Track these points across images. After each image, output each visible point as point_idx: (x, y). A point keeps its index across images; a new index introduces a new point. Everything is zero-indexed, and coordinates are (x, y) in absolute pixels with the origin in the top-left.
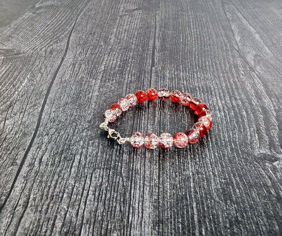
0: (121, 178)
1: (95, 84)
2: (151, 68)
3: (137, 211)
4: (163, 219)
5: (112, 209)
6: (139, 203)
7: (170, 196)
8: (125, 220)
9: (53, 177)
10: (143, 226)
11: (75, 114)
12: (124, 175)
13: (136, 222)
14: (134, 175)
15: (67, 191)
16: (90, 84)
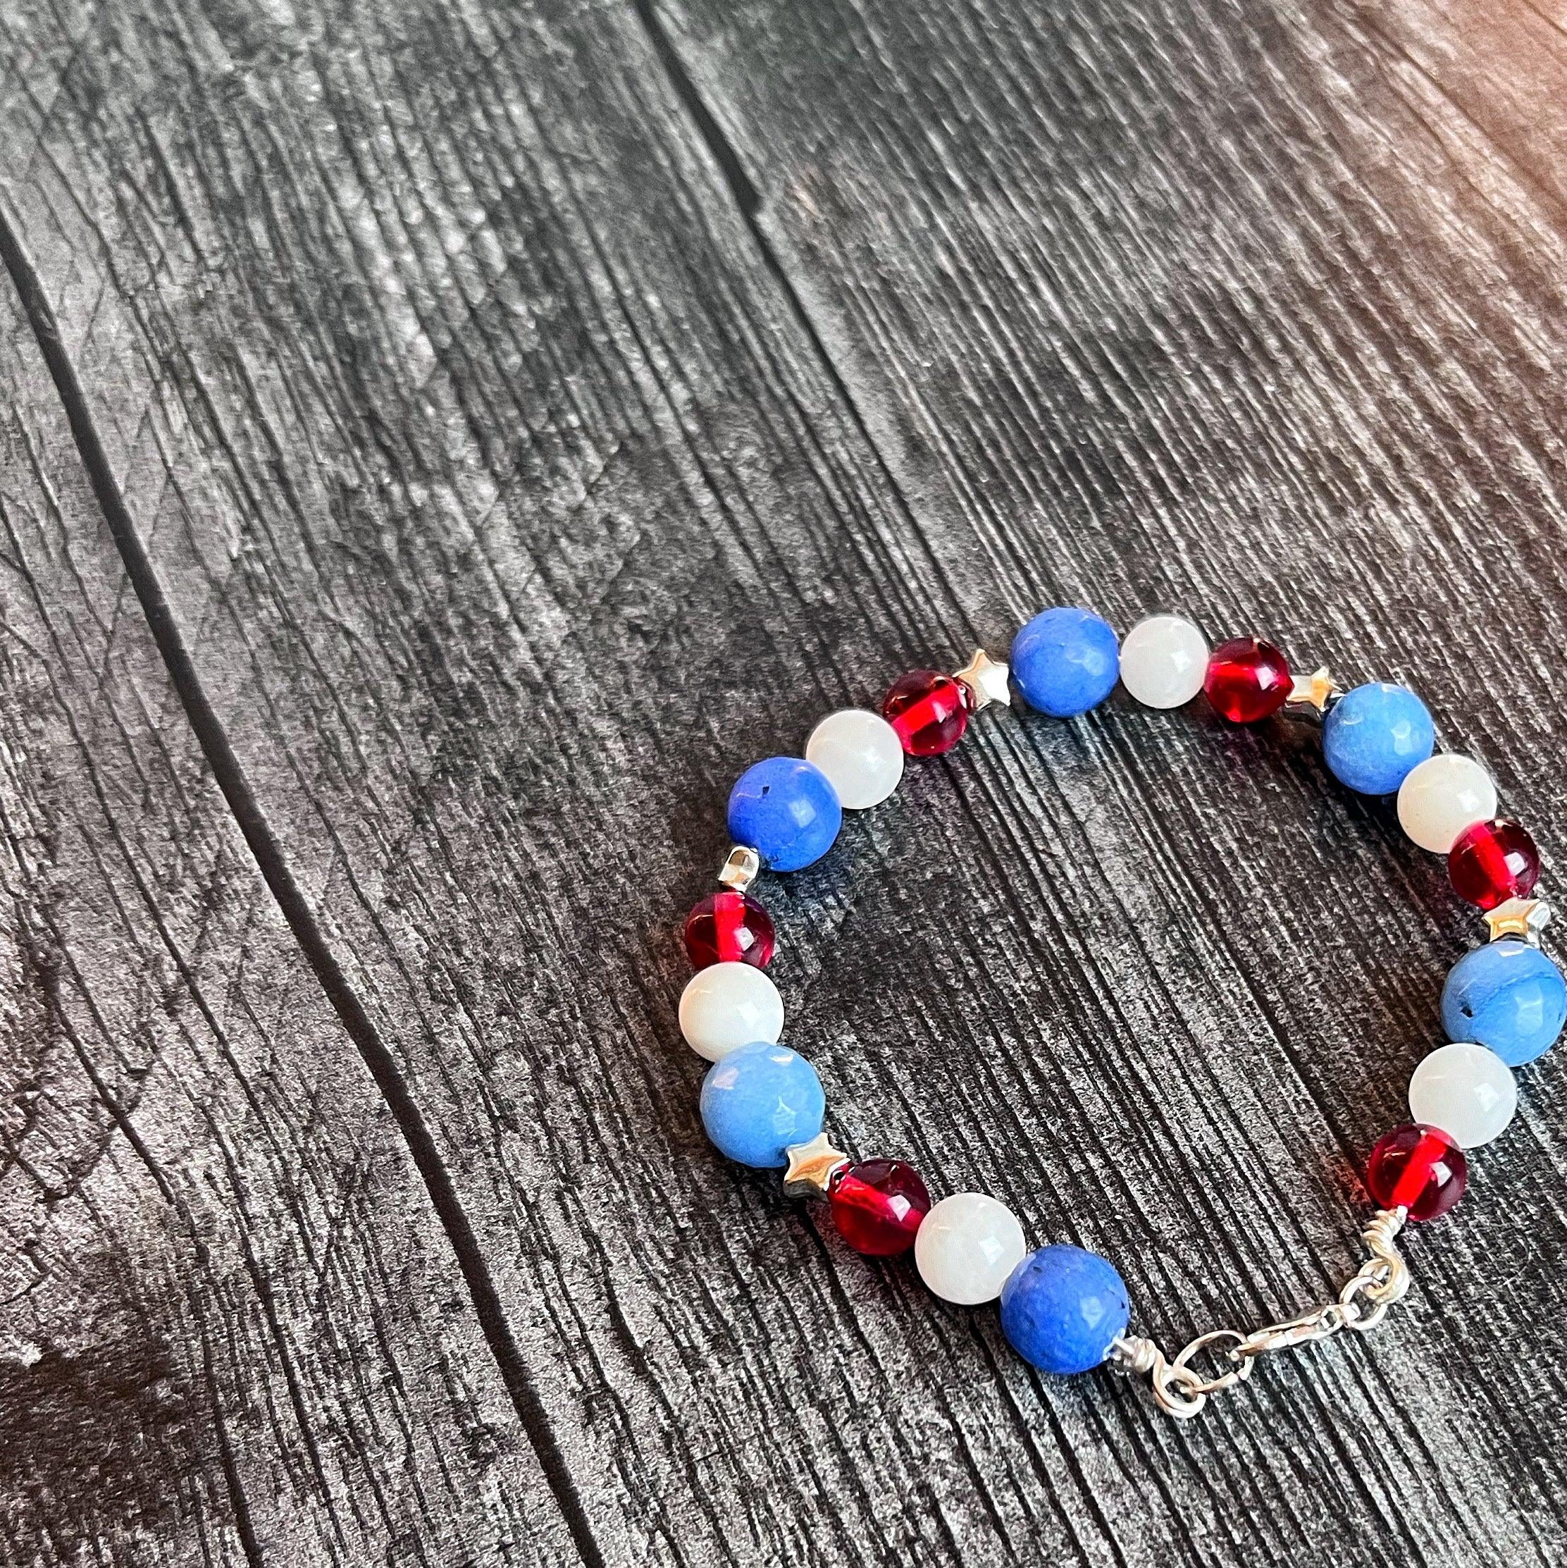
0: (1165, 1259)
1: (478, 531)
2: (754, 228)
3: (1380, 1436)
4: (1530, 1425)
5: (1254, 1488)
6: (1359, 1382)
7: (1479, 1258)
8: (1362, 1522)
9: (799, 1435)
10: (1463, 1509)
11: (543, 863)
12: (1164, 1225)
13: (1416, 1506)
14: (1219, 1207)
15: (940, 1486)
16: (450, 544)
